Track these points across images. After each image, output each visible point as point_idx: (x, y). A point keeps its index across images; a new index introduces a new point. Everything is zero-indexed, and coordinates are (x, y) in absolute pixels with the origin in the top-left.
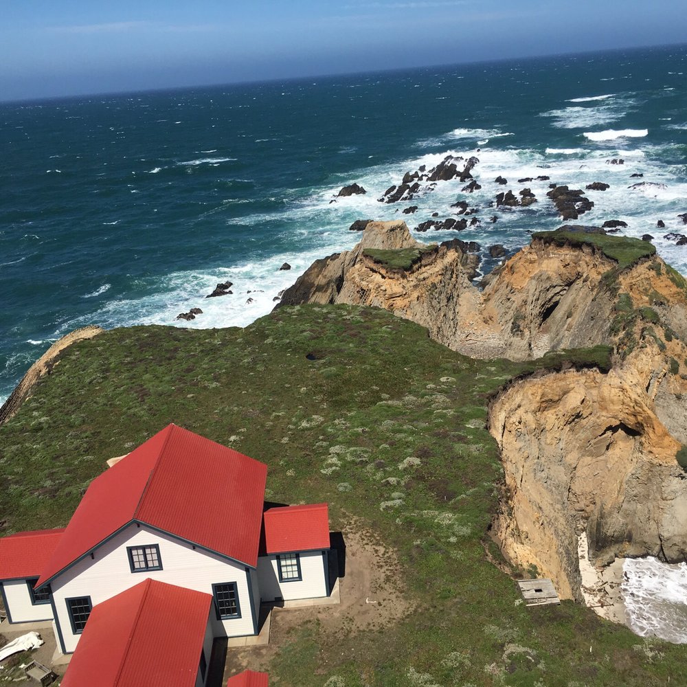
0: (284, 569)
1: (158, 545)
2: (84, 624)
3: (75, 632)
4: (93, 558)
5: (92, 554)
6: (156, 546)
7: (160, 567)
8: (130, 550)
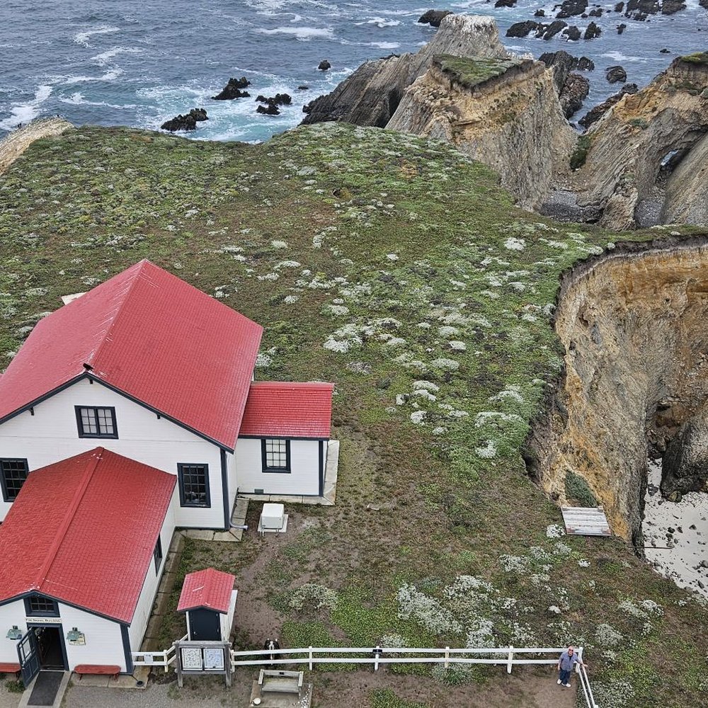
0: (269, 456)
1: (114, 408)
2: (18, 491)
3: (6, 499)
4: (33, 414)
5: (32, 409)
6: (113, 410)
7: (115, 435)
8: (78, 409)
